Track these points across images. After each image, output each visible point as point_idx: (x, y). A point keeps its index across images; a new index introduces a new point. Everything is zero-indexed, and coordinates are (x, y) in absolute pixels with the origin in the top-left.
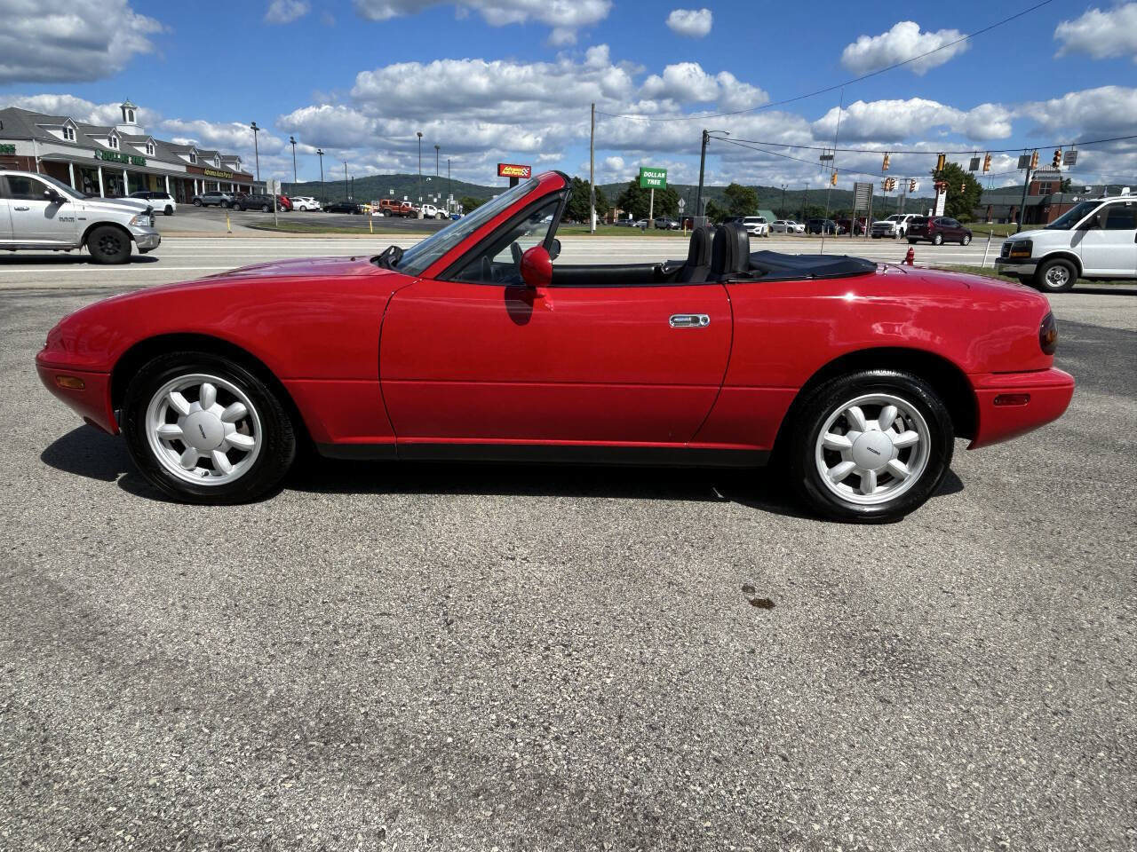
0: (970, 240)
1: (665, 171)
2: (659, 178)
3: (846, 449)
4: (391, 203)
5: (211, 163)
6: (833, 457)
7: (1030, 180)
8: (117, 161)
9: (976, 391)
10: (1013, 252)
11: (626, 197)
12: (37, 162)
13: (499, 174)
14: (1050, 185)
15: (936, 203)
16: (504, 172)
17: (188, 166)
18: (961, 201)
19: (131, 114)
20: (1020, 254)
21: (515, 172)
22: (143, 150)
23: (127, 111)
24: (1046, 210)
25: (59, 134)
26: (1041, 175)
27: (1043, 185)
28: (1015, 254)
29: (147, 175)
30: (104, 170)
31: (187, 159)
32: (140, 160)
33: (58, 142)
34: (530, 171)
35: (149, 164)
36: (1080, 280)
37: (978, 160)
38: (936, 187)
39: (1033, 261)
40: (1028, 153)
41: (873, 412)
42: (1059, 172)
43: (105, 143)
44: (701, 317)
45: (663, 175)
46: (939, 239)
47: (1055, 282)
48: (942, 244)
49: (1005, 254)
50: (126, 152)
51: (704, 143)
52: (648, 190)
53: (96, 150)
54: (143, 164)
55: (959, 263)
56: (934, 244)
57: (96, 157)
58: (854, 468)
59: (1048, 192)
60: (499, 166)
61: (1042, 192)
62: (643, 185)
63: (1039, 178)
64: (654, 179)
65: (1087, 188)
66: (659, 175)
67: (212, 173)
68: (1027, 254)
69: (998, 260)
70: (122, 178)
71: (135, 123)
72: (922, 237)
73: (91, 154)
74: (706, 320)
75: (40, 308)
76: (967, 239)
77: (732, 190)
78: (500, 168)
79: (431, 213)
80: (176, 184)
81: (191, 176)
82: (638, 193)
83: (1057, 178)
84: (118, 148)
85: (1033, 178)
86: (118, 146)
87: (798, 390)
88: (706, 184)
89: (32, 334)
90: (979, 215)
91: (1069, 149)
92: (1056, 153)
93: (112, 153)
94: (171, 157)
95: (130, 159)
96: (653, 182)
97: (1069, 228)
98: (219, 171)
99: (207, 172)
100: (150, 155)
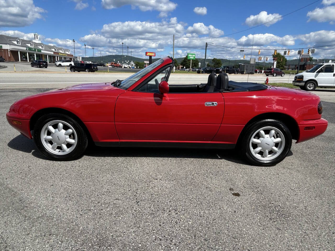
0: (284, 75)
1: (195, 55)
2: (193, 57)
3: (259, 143)
4: (114, 63)
5: (61, 51)
6: (255, 146)
7: (301, 58)
8: (33, 50)
9: (299, 126)
10: (298, 79)
11: (183, 62)
12: (9, 51)
13: (146, 55)
14: (306, 59)
15: (274, 64)
16: (147, 55)
17: (54, 52)
18: (281, 63)
19: (37, 37)
20: (300, 80)
21: (151, 54)
22: (40, 47)
23: (36, 36)
24: (306, 66)
25: (15, 43)
26: (304, 56)
27: (305, 59)
28: (298, 80)
29: (42, 55)
30: (29, 53)
31: (54, 50)
32: (40, 50)
33: (15, 45)
34: (155, 54)
35: (42, 51)
36: (317, 87)
37: (286, 52)
38: (274, 60)
39: (304, 82)
40: (301, 50)
41: (267, 132)
42: (309, 55)
43: (29, 45)
44: (214, 103)
45: (194, 56)
46: (275, 75)
47: (310, 88)
48: (276, 76)
49: (295, 80)
50: (35, 48)
51: (206, 46)
52: (190, 60)
53: (26, 47)
54: (40, 51)
55: (281, 82)
56: (274, 76)
57: (26, 49)
58: (262, 149)
59: (306, 61)
60: (146, 52)
61: (304, 61)
62: (188, 58)
63: (303, 57)
64: (192, 57)
65: (317, 60)
66: (193, 56)
67: (61, 54)
68: (302, 80)
69: (293, 81)
70: (34, 55)
71: (38, 39)
72: (270, 74)
73: (25, 49)
74: (216, 104)
75: (8, 96)
76: (283, 75)
77: (214, 60)
78: (146, 53)
79: (126, 66)
80: (51, 57)
81: (55, 55)
82: (187, 61)
83: (308, 57)
84: (33, 47)
85: (302, 57)
87: (245, 126)
88: (207, 58)
89: (6, 104)
90: (286, 68)
91: (313, 49)
92: (309, 50)
93: (31, 48)
94: (49, 49)
95: (37, 50)
96: (191, 58)
97: (314, 72)
98: (63, 54)
99: (59, 54)
100: (42, 49)
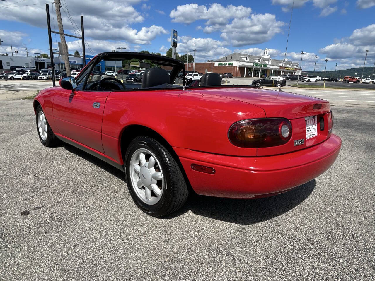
4: (349, 78)
5: (288, 66)
8: (259, 66)
12: (238, 67)
17: (281, 67)
19: (267, 52)
22: (267, 62)
23: (266, 51)
25: (245, 59)
29: (267, 70)
30: (254, 69)
31: (281, 64)
32: (266, 66)
33: (245, 62)
35: (268, 66)
43: (257, 61)
50: (262, 63)
53: (253, 63)
54: (267, 67)
57: (253, 65)
67: (288, 69)
70: (259, 71)
71: (267, 54)
73: (252, 64)
80: (276, 73)
81: (280, 70)
86: (260, 61)
93: (258, 64)
94: (276, 64)
95: (263, 65)
98: (291, 68)
99: (286, 68)
100: (269, 64)
